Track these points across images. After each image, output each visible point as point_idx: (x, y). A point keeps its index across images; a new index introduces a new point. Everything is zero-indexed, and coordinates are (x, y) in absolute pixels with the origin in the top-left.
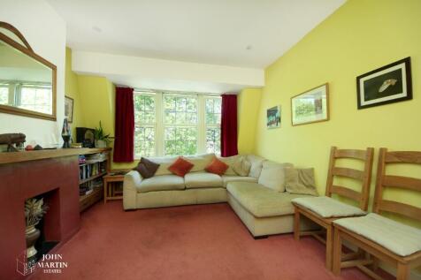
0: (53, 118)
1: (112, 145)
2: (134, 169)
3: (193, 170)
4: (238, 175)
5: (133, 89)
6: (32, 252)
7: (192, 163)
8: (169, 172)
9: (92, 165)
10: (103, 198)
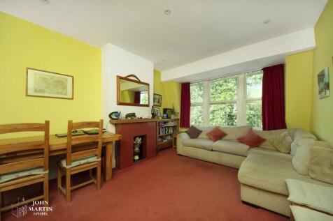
0: (148, 106)
1: (179, 117)
2: (186, 132)
3: (225, 138)
4: (278, 151)
5: (190, 83)
6: (137, 158)
7: (226, 132)
8: (207, 137)
9: (169, 127)
10: (172, 146)
